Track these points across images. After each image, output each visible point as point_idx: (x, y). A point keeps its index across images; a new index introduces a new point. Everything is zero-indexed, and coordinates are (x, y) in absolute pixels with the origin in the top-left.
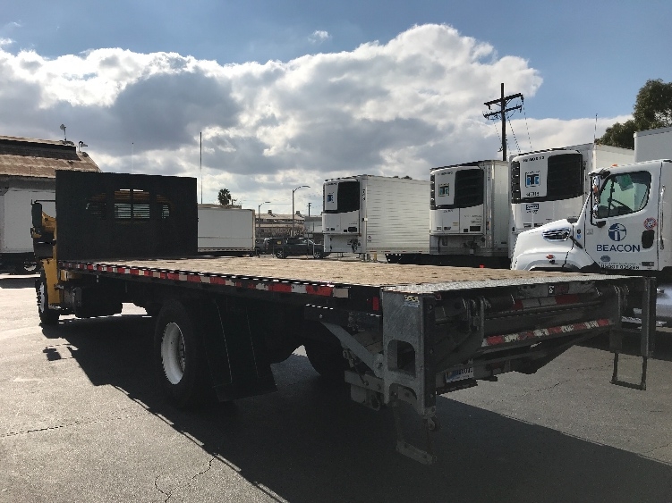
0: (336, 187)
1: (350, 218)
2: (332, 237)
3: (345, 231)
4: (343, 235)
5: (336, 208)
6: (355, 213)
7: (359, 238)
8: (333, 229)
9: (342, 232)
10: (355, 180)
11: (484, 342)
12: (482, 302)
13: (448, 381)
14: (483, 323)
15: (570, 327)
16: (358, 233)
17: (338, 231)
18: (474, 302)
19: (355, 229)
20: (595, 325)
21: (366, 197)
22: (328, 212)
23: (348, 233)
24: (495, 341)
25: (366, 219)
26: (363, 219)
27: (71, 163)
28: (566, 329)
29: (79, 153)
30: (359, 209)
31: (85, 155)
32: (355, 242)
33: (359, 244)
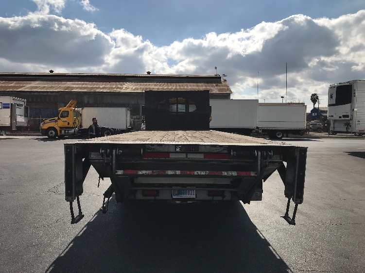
0: (336, 88)
1: (344, 109)
2: (335, 121)
3: (340, 117)
4: (339, 120)
5: (335, 103)
6: (349, 105)
7: (351, 122)
8: (332, 116)
9: (338, 118)
10: (348, 84)
11: (120, 172)
12: (114, 151)
13: (174, 197)
14: (114, 162)
15: (204, 172)
16: (349, 118)
17: (336, 117)
18: (109, 150)
19: (347, 116)
20: (233, 174)
21: (356, 94)
22: (329, 105)
23: (342, 118)
24: (130, 172)
25: (355, 110)
26: (353, 110)
27: (217, 85)
28: (199, 172)
29: (222, 80)
30: (351, 102)
31: (225, 81)
32: (348, 125)
33: (350, 126)
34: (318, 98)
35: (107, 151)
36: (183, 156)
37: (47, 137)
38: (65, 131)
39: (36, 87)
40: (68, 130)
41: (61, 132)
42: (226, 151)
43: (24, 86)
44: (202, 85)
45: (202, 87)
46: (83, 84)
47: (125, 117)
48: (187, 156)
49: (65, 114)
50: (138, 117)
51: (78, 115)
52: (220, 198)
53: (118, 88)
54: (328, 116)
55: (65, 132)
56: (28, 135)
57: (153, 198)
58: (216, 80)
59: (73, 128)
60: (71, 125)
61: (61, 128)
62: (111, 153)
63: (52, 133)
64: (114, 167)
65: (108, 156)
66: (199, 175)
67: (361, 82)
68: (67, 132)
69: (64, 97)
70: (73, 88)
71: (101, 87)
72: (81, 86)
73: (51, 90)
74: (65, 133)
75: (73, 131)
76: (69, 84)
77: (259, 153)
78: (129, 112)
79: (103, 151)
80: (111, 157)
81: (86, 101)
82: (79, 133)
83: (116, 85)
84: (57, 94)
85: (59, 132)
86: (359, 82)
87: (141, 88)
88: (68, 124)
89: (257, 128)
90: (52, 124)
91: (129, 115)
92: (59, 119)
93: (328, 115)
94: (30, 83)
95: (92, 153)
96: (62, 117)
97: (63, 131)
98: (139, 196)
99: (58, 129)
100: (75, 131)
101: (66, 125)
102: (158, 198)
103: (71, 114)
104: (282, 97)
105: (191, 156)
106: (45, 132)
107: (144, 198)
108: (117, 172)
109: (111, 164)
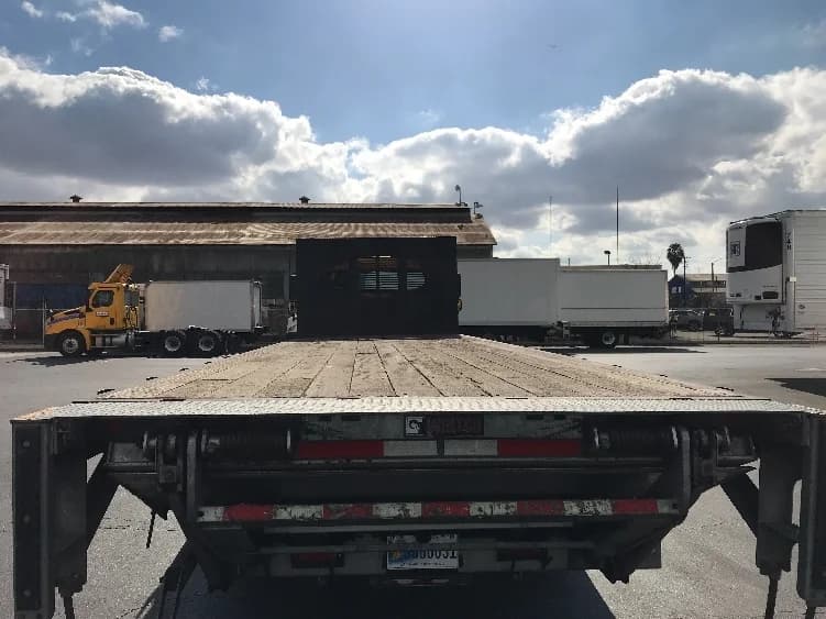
0: (743, 232)
1: (768, 277)
2: (744, 306)
3: (758, 298)
4: (754, 304)
5: (743, 264)
6: (776, 269)
7: (783, 308)
8: (738, 295)
9: (753, 300)
10: (773, 219)
11: (212, 515)
12: (192, 442)
13: (391, 567)
14: (191, 480)
15: (503, 505)
16: (779, 300)
17: (748, 298)
18: (172, 441)
19: (773, 295)
20: (600, 509)
21: (793, 244)
22: (730, 270)
23: (763, 300)
24: (246, 513)
25: (792, 279)
26: (788, 279)
27: (461, 228)
28: (486, 508)
29: (473, 216)
30: (781, 263)
31: (479, 216)
32: (776, 314)
33: (783, 318)
34: (682, 255)
35: (166, 441)
36: (428, 449)
37: (58, 354)
38: (104, 337)
39: (37, 236)
40: (111, 337)
41: (93, 343)
42: (576, 434)
43: (9, 234)
44: (427, 227)
45: (428, 231)
46: (150, 228)
47: (249, 301)
48: (441, 448)
49: (105, 299)
50: (281, 302)
51: (136, 300)
52: (534, 565)
53: (230, 235)
54: (728, 296)
55: (104, 341)
56: (13, 351)
57: (324, 572)
58: (459, 214)
59: (123, 331)
60: (119, 324)
61: (93, 331)
62: (182, 447)
63: (70, 344)
64: (191, 496)
65: (170, 461)
66: (485, 515)
67: (804, 214)
68: (107, 340)
69: (105, 258)
70: (126, 237)
71: (193, 232)
72: (144, 232)
73: (73, 242)
74: (104, 343)
75: (122, 338)
76: (116, 228)
77: (686, 436)
78: (257, 292)
79: (153, 442)
80: (180, 462)
81: (156, 267)
82: (136, 342)
83: (229, 229)
84: (88, 250)
85: (88, 341)
86: (797, 214)
87: (286, 235)
88: (112, 321)
89: (560, 324)
90: (72, 324)
91: (257, 299)
92: (88, 310)
93: (727, 291)
94: (23, 226)
95: (119, 446)
96: (96, 305)
97: (99, 341)
98: (282, 569)
99: (87, 335)
100: (127, 338)
101: (106, 324)
102: (339, 571)
103: (118, 298)
104: (608, 252)
105: (456, 449)
106: (55, 342)
107: (297, 572)
108: (202, 514)
109: (180, 488)
